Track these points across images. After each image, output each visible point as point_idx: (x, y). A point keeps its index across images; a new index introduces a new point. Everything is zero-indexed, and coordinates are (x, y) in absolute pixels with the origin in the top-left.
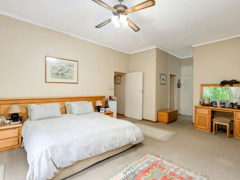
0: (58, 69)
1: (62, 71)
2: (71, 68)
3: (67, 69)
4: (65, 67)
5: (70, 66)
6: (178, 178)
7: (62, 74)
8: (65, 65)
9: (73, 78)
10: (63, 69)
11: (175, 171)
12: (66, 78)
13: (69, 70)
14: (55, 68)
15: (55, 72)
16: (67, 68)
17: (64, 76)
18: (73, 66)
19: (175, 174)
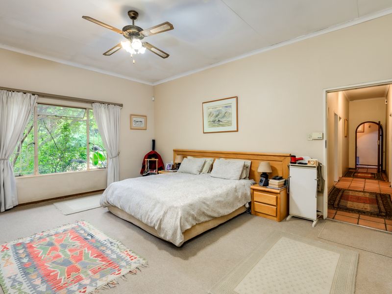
0: (214, 115)
1: (219, 117)
2: (229, 110)
3: (224, 113)
4: (221, 110)
5: (226, 107)
6: (64, 284)
7: (219, 121)
8: (221, 108)
9: (231, 124)
10: (219, 114)
11: (80, 284)
12: (223, 126)
13: (225, 113)
14: (211, 115)
15: (212, 119)
16: (224, 110)
17: (221, 123)
18: (230, 106)
19: (75, 283)
